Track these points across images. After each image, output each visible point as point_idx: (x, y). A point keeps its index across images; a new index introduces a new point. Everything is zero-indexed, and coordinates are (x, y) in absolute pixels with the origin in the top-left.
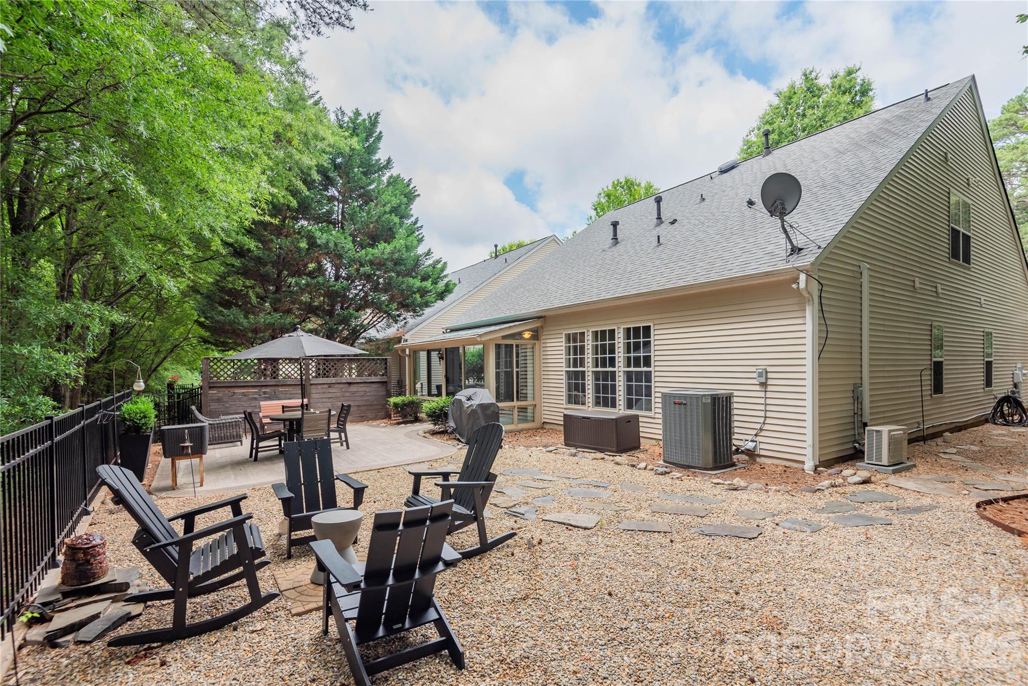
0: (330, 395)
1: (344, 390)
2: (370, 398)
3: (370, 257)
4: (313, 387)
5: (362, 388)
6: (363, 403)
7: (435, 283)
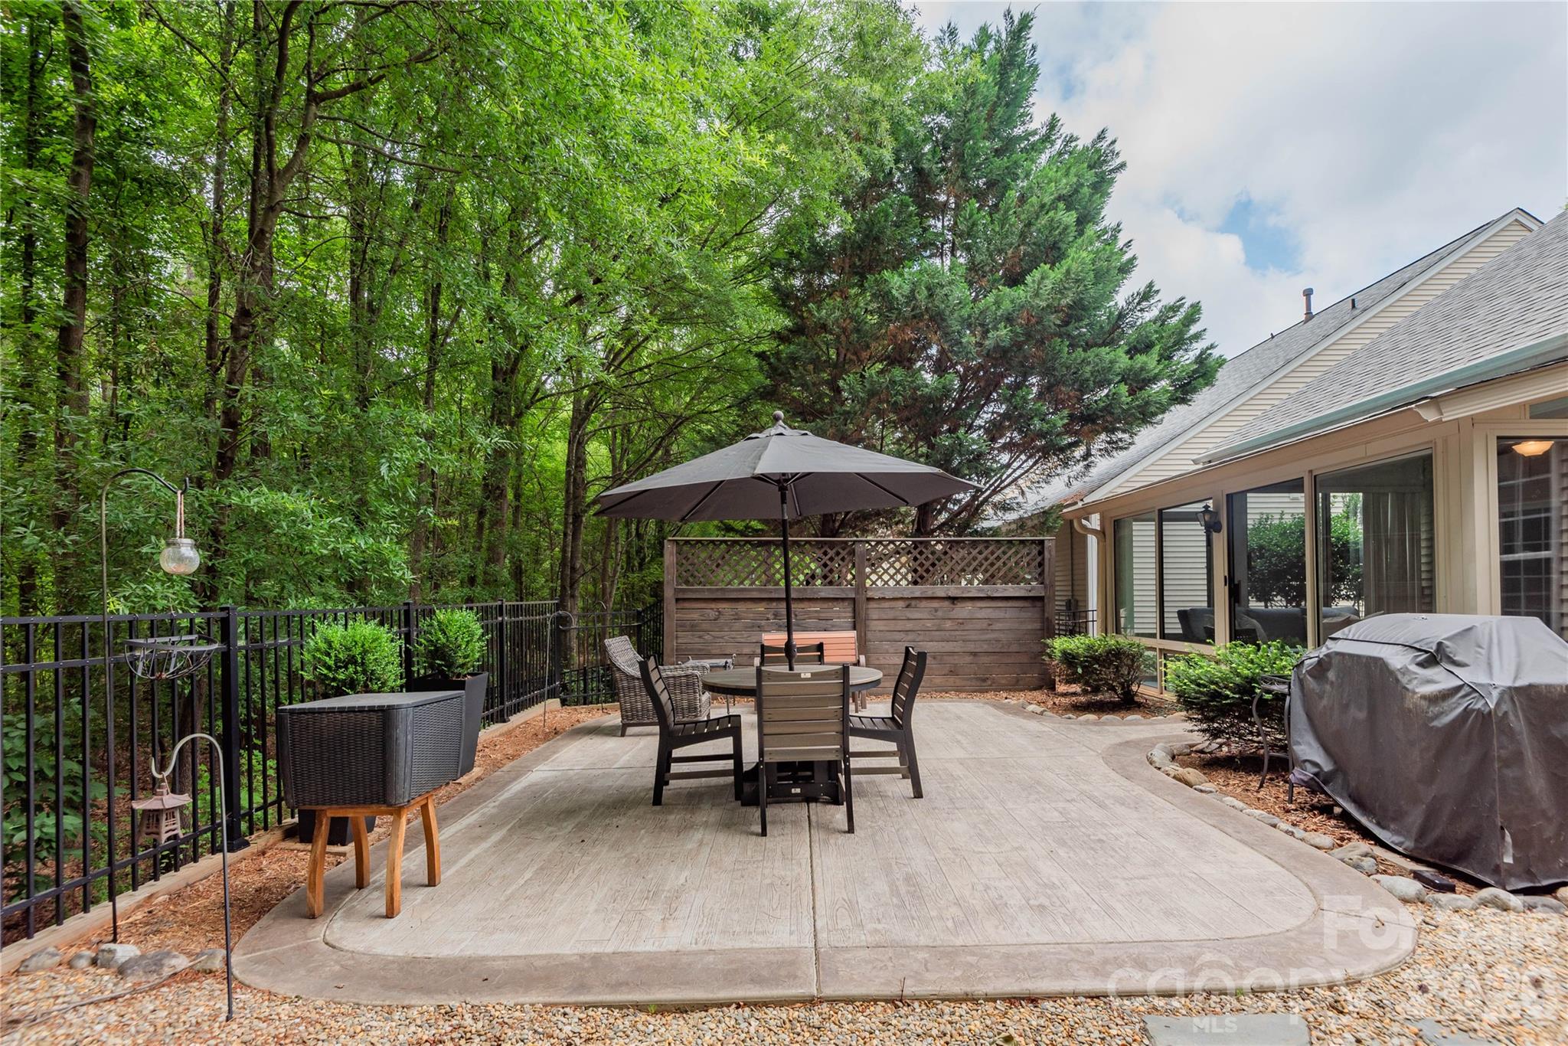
0: (909, 625)
1: (940, 614)
2: (1001, 636)
3: (1007, 305)
4: (872, 605)
5: (984, 611)
6: (985, 647)
7: (1166, 357)
